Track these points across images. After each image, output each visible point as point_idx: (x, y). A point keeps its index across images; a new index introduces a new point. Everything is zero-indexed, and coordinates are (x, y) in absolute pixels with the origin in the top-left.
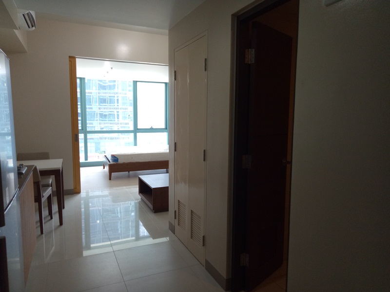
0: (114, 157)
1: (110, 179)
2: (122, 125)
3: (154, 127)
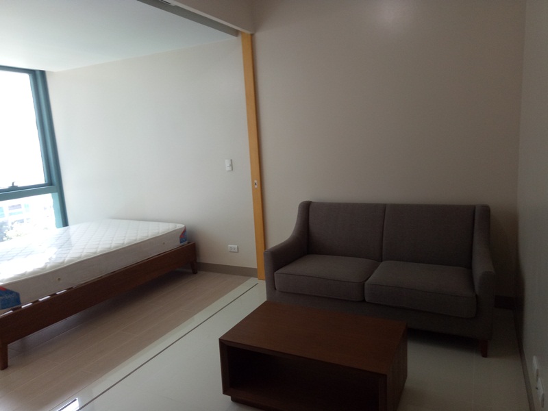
0: (6, 293)
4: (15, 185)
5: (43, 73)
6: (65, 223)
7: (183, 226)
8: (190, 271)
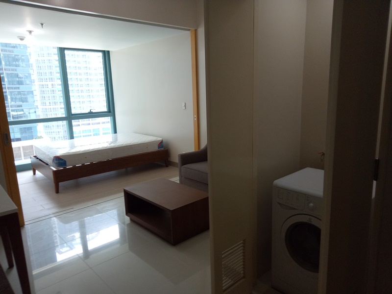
0: (60, 160)
1: (57, 192)
2: (13, 108)
3: (93, 111)
4: (92, 111)
5: (108, 52)
6: (115, 132)
7: (161, 139)
8: (165, 165)
